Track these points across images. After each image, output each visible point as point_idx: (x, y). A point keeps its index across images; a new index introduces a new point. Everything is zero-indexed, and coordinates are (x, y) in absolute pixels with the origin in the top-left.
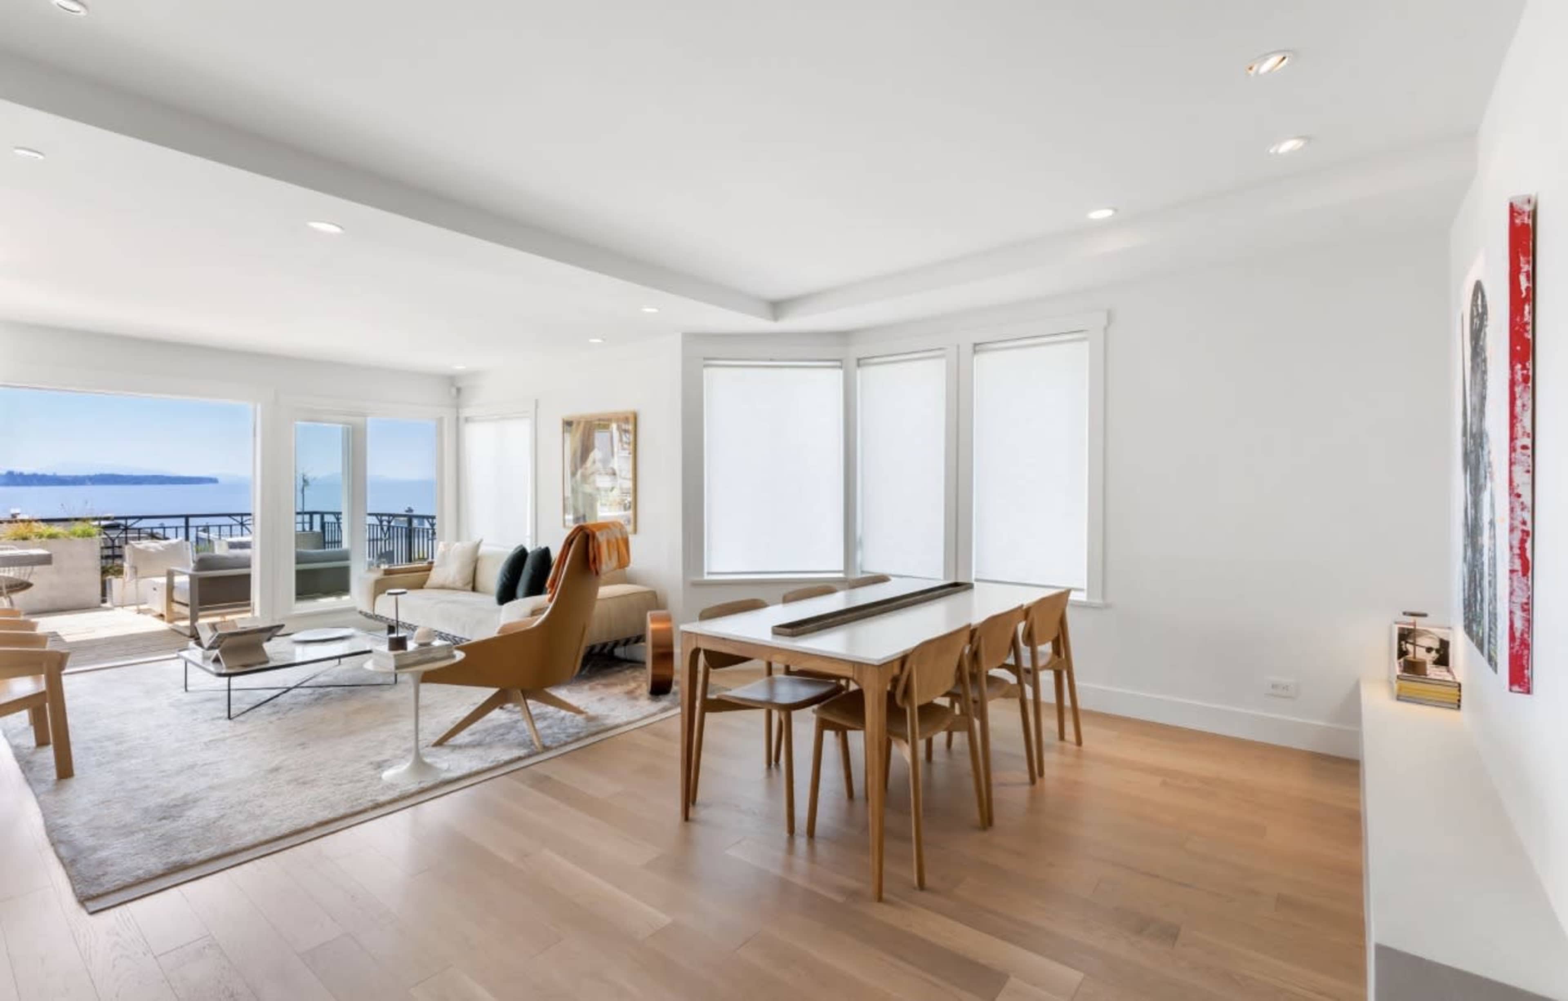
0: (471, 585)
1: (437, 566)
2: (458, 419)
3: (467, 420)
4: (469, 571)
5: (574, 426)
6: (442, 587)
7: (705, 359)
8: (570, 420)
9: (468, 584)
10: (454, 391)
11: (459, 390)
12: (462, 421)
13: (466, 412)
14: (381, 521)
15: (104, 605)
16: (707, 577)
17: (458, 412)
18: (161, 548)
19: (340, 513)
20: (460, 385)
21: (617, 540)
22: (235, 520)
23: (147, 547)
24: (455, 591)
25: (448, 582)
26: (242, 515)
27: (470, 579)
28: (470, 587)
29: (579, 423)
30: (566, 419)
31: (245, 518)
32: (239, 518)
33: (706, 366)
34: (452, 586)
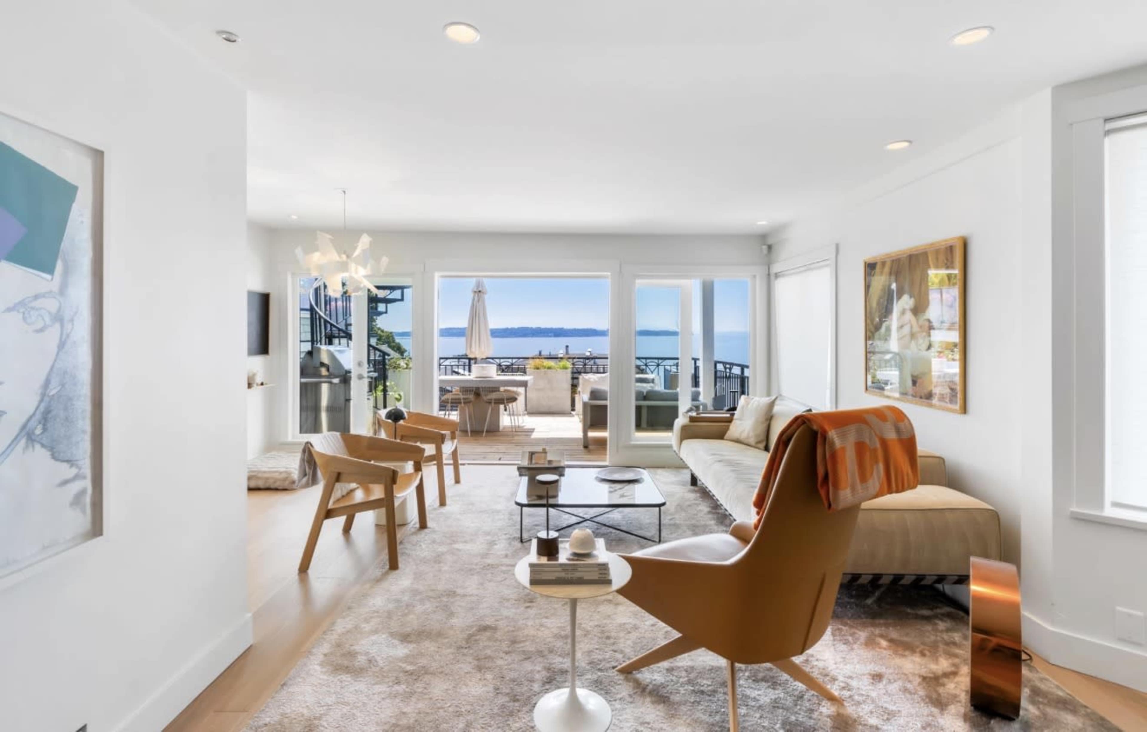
0: (764, 444)
1: (736, 419)
2: (769, 275)
3: (777, 276)
4: (762, 428)
5: (878, 267)
6: (738, 441)
7: (1107, 120)
8: (872, 261)
9: (759, 442)
10: (765, 248)
11: (770, 247)
12: (772, 277)
13: (776, 268)
14: (725, 368)
15: (572, 412)
16: (1109, 512)
17: (769, 269)
18: (597, 379)
19: (698, 359)
20: (770, 242)
21: (884, 443)
22: (641, 361)
23: (590, 378)
24: (748, 447)
25: (743, 437)
26: (646, 358)
27: (763, 437)
28: (762, 446)
29: (884, 263)
30: (868, 261)
31: (648, 361)
32: (644, 361)
33: (1108, 133)
34: (746, 441)
